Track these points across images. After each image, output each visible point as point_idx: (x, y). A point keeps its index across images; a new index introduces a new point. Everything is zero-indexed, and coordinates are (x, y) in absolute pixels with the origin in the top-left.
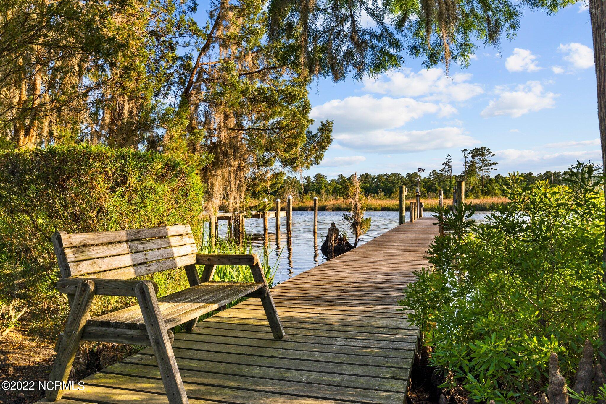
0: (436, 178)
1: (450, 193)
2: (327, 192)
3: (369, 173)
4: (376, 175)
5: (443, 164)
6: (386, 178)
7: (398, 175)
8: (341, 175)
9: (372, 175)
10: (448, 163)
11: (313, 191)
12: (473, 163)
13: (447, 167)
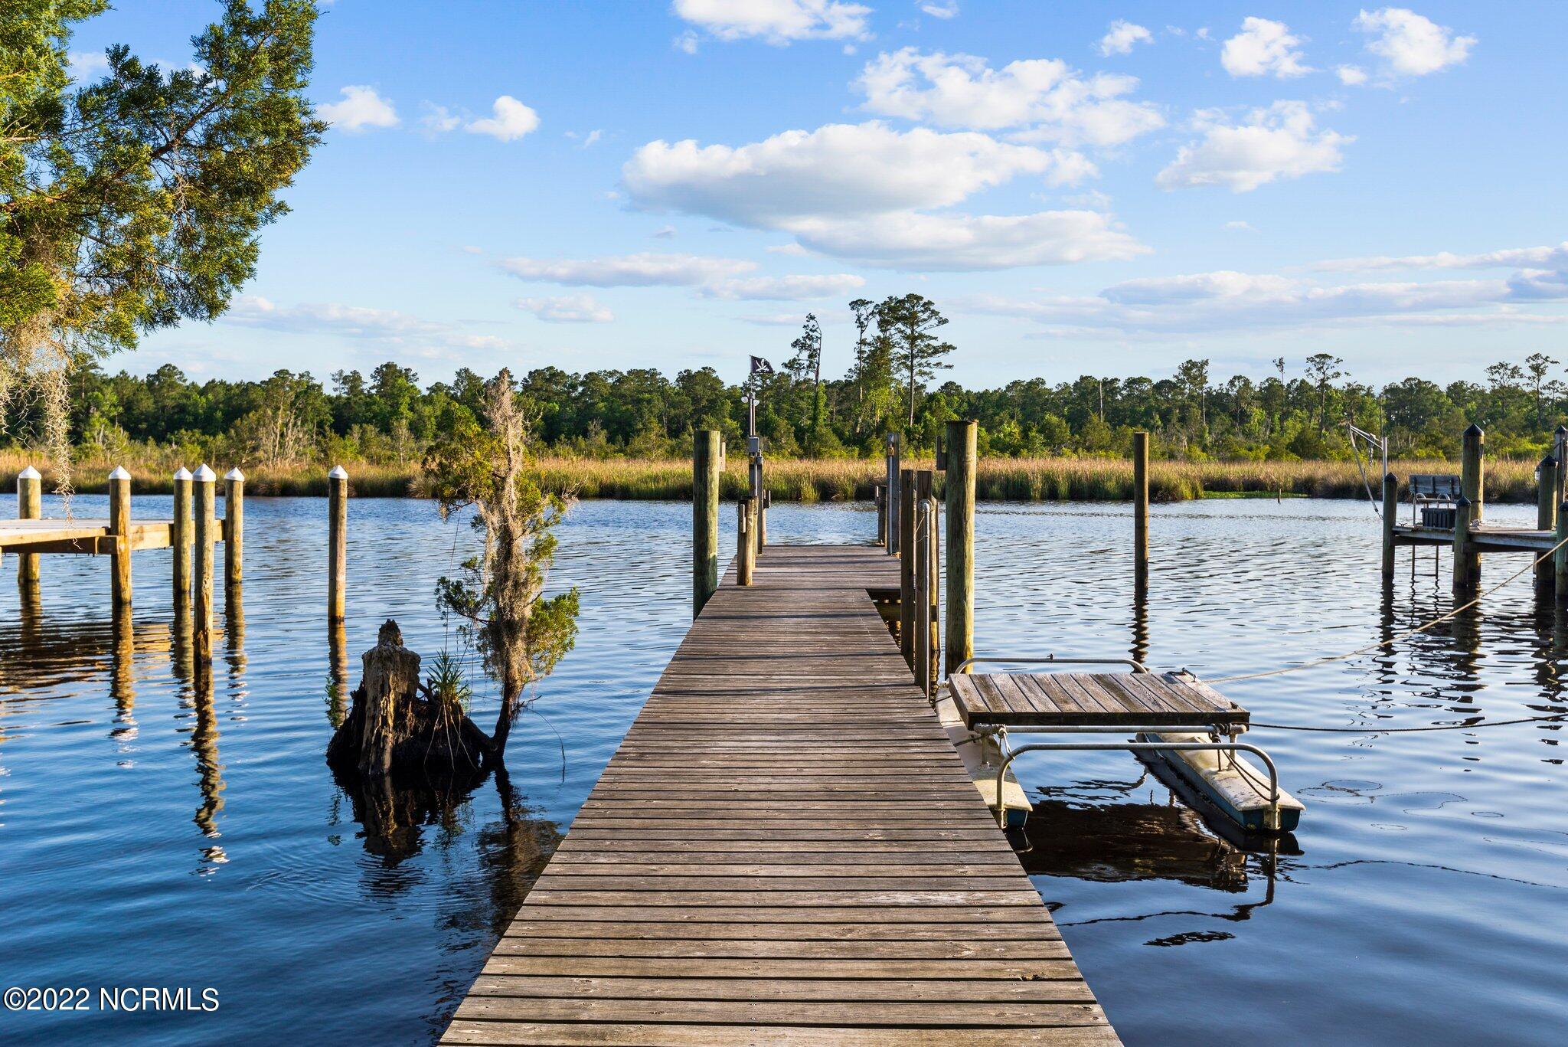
0: (770, 388)
1: (816, 438)
2: (416, 430)
3: (559, 368)
4: (583, 373)
5: (795, 344)
6: (613, 386)
7: (653, 374)
8: (466, 371)
9: (569, 372)
10: (808, 343)
11: (369, 421)
12: (884, 344)
13: (805, 354)
